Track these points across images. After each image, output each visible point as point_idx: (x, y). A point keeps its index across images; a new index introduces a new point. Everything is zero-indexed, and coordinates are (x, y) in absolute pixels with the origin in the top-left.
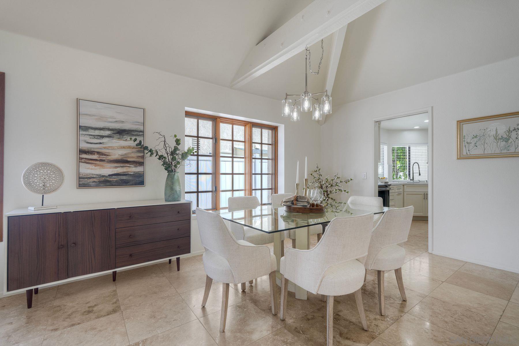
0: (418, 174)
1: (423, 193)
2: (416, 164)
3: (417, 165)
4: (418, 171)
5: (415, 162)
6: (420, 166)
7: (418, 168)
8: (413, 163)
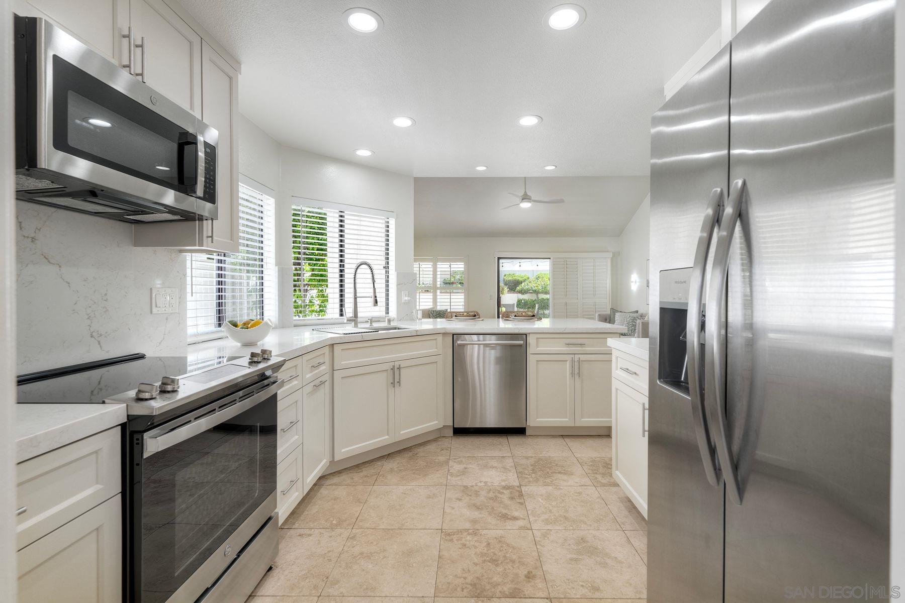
0: (372, 300)
1: (388, 366)
2: (364, 269)
3: (369, 271)
4: (372, 290)
5: (359, 261)
6: (375, 277)
7: (371, 281)
8: (354, 266)
